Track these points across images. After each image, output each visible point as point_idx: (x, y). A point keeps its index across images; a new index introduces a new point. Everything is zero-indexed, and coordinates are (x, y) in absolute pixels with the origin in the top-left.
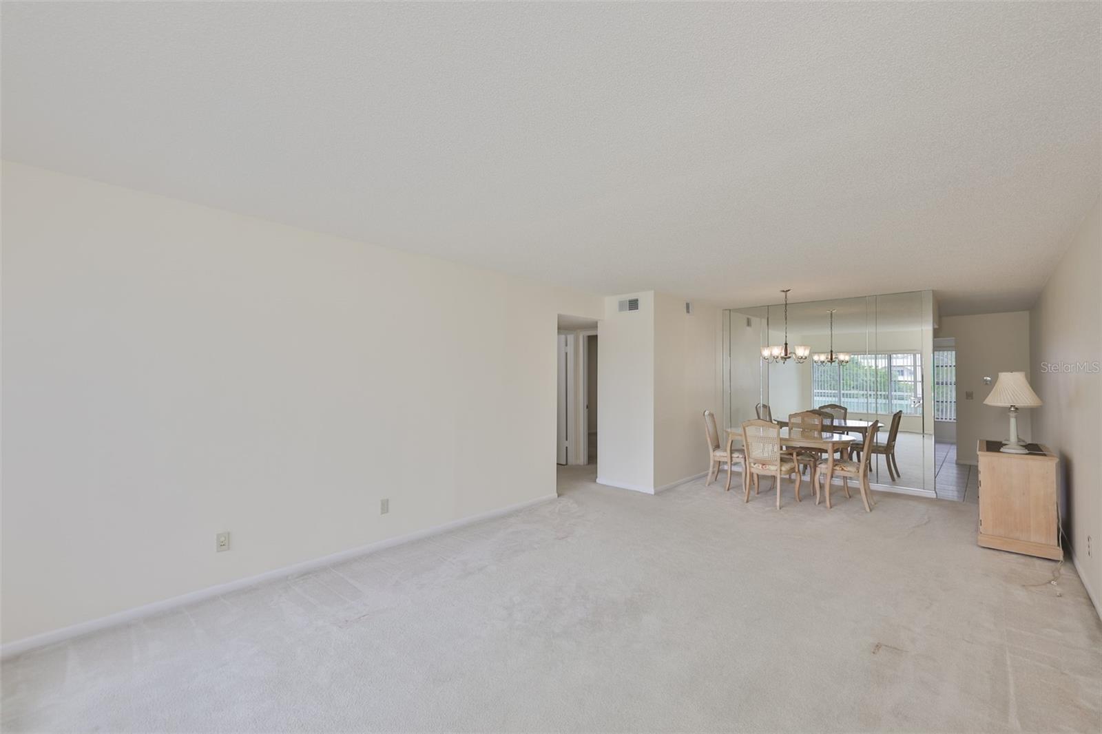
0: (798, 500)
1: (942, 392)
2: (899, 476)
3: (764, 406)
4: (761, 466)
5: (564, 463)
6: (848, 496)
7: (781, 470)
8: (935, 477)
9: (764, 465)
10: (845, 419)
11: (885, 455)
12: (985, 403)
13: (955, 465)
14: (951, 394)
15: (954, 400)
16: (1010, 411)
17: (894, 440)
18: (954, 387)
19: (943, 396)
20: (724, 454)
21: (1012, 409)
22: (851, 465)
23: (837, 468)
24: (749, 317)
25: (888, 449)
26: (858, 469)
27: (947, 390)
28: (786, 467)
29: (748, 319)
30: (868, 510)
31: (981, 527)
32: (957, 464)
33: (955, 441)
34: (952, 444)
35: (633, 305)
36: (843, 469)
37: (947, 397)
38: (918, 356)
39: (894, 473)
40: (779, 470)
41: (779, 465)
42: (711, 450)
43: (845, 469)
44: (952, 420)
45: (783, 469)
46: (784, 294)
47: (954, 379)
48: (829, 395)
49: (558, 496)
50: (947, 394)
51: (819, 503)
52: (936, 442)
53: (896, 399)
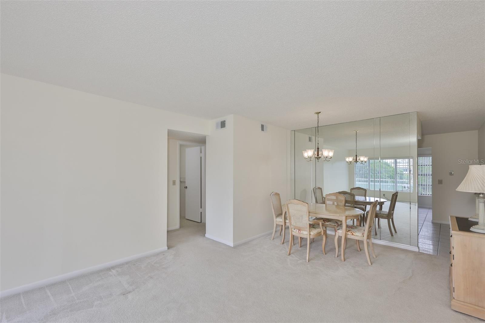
0: (324, 254)
1: (424, 180)
2: (396, 232)
3: (319, 188)
4: (298, 231)
5: (200, 222)
6: (359, 250)
7: (310, 235)
8: (418, 235)
9: (300, 230)
10: (365, 196)
11: (387, 220)
12: (456, 190)
13: (431, 224)
14: (429, 181)
15: (431, 184)
16: (479, 197)
17: (393, 210)
18: (431, 177)
19: (424, 182)
20: (281, 220)
21: (481, 196)
22: (359, 231)
23: (349, 233)
24: (310, 136)
25: (389, 216)
26: (363, 234)
27: (427, 178)
28: (314, 232)
29: (310, 137)
30: (370, 264)
31: (453, 293)
32: (432, 223)
33: (431, 207)
34: (429, 208)
35: (223, 124)
36: (353, 234)
37: (426, 182)
38: (411, 160)
39: (393, 231)
40: (309, 235)
41: (308, 231)
42: (274, 217)
43: (354, 234)
44: (430, 195)
45: (312, 233)
46: (317, 115)
47: (431, 173)
48: (364, 181)
49: (168, 249)
50: (427, 180)
51: (338, 256)
52: (418, 207)
53: (399, 183)
